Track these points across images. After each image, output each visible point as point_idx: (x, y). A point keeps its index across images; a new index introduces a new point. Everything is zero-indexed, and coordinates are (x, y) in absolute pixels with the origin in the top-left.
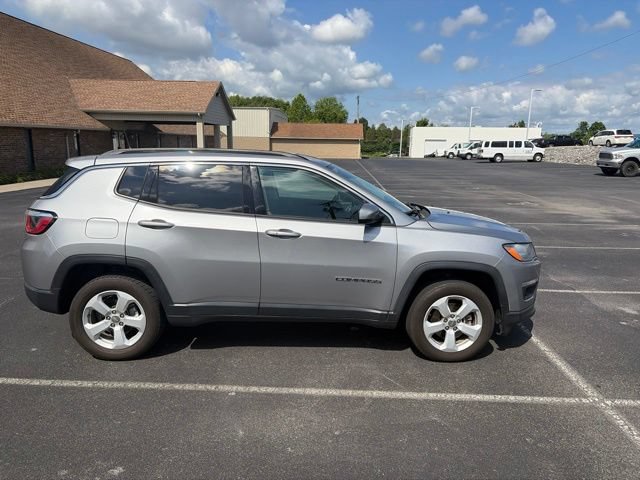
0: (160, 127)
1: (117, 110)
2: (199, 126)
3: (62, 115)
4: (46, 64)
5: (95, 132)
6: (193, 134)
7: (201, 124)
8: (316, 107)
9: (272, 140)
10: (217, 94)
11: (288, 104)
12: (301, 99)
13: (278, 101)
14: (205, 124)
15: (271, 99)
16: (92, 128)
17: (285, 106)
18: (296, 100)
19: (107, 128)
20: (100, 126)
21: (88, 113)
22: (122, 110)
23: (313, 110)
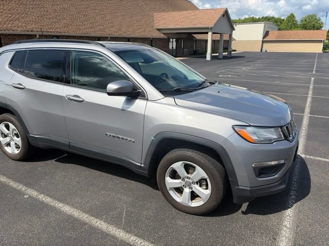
0: (196, 36)
1: (171, 27)
2: (210, 34)
3: (144, 31)
4: (145, 6)
5: (160, 39)
6: (206, 39)
7: (211, 33)
8: (302, 21)
9: (263, 42)
10: (224, 15)
11: (283, 20)
12: (292, 16)
13: (278, 19)
14: (213, 33)
15: (273, 17)
16: (158, 37)
17: (281, 21)
18: (288, 17)
19: (165, 37)
20: (162, 36)
21: (158, 30)
22: (173, 27)
23: (299, 23)
